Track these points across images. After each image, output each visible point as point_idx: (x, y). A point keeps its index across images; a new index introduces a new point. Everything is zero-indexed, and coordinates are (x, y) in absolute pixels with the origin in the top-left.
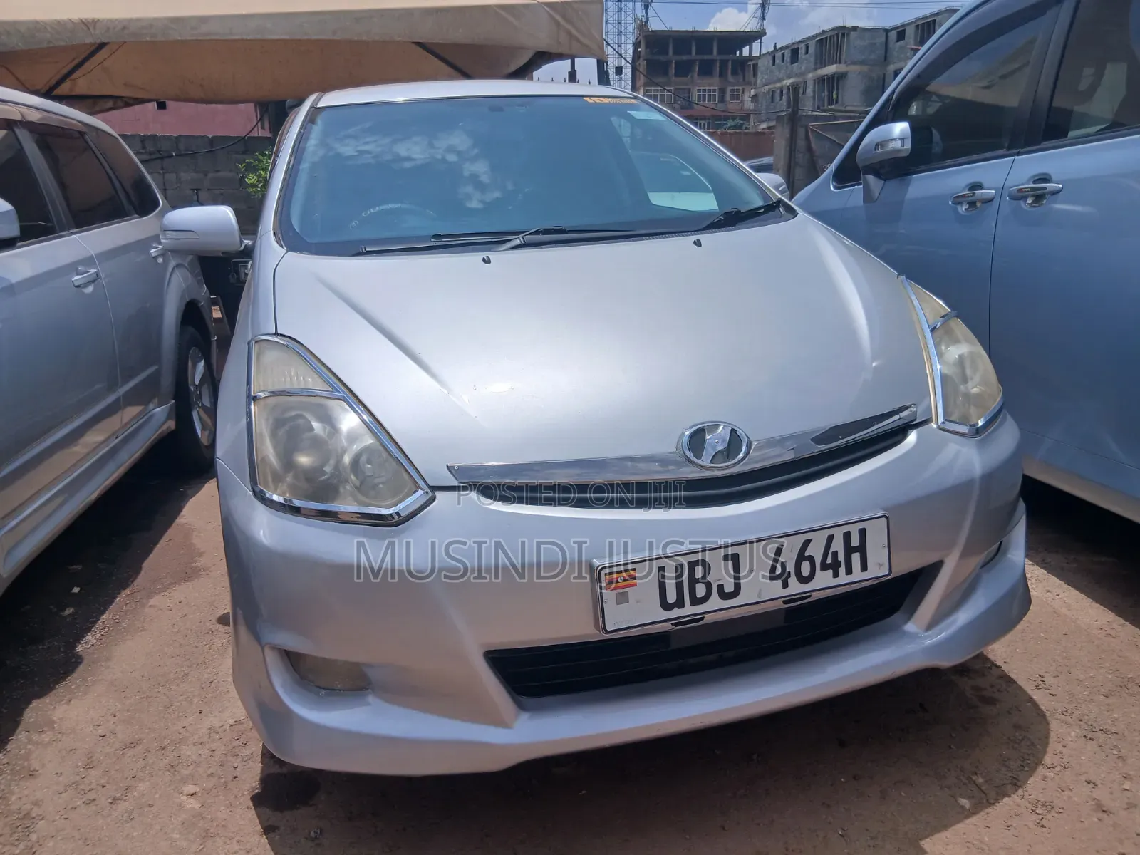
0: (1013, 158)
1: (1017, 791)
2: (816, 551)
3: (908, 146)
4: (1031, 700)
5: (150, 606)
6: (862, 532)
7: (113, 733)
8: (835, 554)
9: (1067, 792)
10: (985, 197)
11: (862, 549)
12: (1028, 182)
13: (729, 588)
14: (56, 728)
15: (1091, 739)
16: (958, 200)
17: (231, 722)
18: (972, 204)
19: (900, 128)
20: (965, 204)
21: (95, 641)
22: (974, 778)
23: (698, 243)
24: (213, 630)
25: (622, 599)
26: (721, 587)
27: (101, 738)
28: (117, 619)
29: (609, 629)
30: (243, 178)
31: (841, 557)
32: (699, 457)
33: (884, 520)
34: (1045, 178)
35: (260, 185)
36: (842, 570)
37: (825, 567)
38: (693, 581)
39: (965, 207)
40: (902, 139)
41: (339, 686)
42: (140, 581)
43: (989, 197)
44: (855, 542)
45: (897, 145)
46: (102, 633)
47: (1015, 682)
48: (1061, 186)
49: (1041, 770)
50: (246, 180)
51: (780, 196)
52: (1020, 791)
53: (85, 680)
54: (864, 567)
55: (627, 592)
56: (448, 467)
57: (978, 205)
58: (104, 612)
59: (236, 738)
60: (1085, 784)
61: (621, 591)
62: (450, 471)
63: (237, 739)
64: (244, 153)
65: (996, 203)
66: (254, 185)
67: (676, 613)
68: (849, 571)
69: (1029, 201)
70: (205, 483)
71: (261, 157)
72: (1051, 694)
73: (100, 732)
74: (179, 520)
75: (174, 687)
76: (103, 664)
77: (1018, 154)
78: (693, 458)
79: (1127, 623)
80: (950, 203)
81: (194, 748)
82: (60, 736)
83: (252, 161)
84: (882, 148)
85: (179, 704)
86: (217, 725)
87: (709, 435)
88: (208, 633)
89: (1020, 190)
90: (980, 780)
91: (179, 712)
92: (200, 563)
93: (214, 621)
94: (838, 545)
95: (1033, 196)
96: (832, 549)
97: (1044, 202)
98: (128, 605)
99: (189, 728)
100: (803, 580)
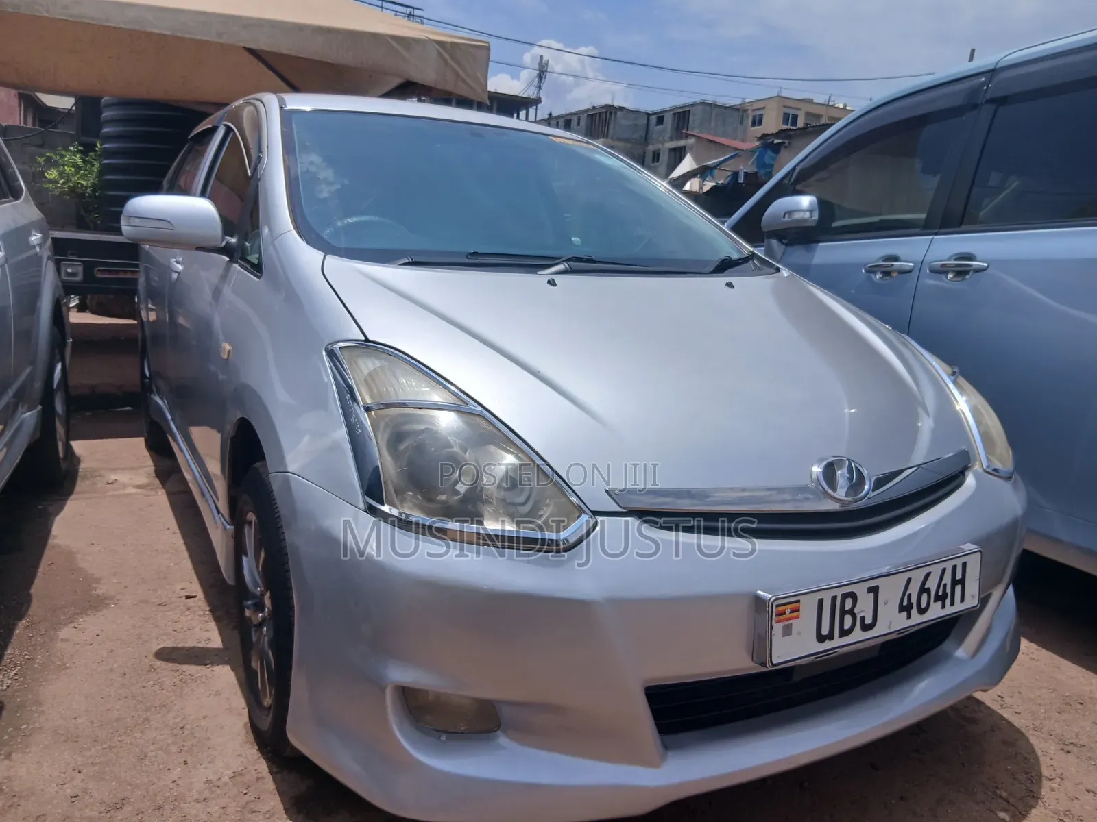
0: (931, 237)
1: (1037, 801)
2: (932, 584)
3: (816, 217)
4: (1003, 718)
5: (63, 640)
6: (964, 565)
7: (86, 791)
8: (945, 586)
9: (1076, 801)
10: (903, 268)
11: (962, 582)
12: (949, 259)
13: (868, 621)
14: (6, 790)
15: (1068, 752)
16: (872, 270)
17: (230, 773)
18: (887, 274)
19: (806, 201)
20: (879, 273)
21: (10, 682)
22: (998, 792)
23: (730, 285)
24: (155, 667)
25: (787, 631)
26: (863, 619)
27: (74, 799)
28: (26, 655)
29: (774, 662)
30: (42, 172)
31: (948, 590)
32: (834, 489)
33: (979, 554)
34: (970, 257)
35: (61, 181)
36: (948, 601)
37: (937, 598)
38: (844, 613)
39: (879, 276)
40: (811, 211)
41: (463, 728)
42: (36, 609)
43: (908, 268)
44: (959, 576)
45: (807, 215)
46: (15, 672)
47: (983, 703)
48: (985, 265)
49: (1045, 783)
50: (46, 174)
51: (751, 249)
52: (1040, 802)
53: (18, 729)
54: (962, 600)
55: (791, 624)
56: (607, 492)
57: (895, 275)
58: (5, 647)
59: (245, 792)
60: (1087, 793)
61: (787, 623)
62: (610, 496)
63: (246, 794)
64: (41, 146)
65: (915, 275)
66: (54, 182)
67: (828, 645)
68: (952, 603)
69: (950, 276)
70: (66, 500)
71: (63, 153)
72: (1016, 713)
73: (69, 792)
74: (51, 541)
75: (138, 735)
76: (34, 708)
77: (936, 234)
78: (830, 491)
79: (1040, 648)
80: (863, 271)
81: (198, 805)
82: (16, 800)
83: (52, 155)
84: (789, 217)
85: (154, 754)
86: (211, 777)
87: (838, 470)
88: (151, 671)
89: (943, 266)
90: (1005, 794)
91: (159, 765)
92: (101, 590)
93: (151, 657)
94: (947, 580)
95: (953, 271)
96: (943, 582)
97: (967, 277)
98: (33, 639)
99: (180, 782)
100: (922, 611)
